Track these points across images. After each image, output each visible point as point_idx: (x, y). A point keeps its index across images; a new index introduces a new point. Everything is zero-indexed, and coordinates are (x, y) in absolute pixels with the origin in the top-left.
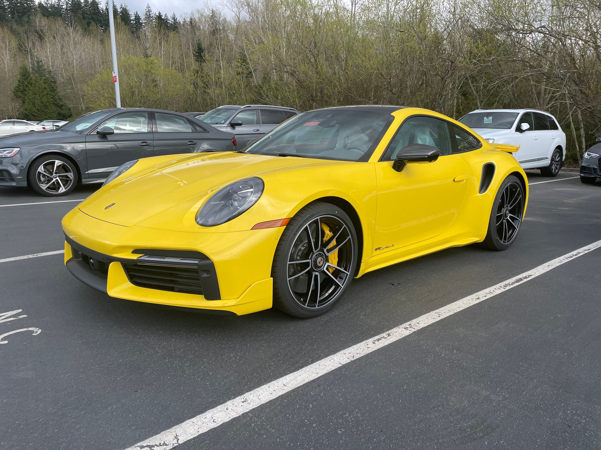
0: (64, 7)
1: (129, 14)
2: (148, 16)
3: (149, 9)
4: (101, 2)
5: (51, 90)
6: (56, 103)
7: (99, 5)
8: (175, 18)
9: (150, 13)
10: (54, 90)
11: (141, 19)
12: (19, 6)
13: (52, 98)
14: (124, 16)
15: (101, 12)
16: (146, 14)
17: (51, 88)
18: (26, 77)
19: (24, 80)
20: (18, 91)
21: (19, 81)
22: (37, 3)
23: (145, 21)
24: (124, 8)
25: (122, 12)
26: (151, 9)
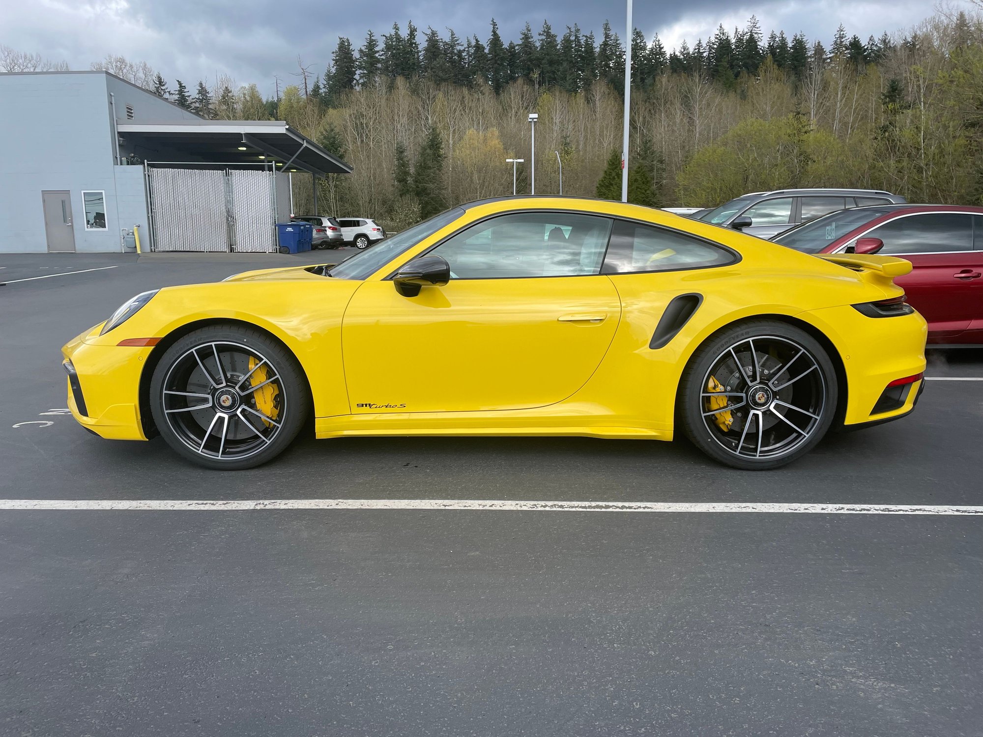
0: (705, 54)
1: (807, 47)
2: (838, 45)
3: (842, 33)
4: (762, 38)
5: (643, 183)
6: (647, 200)
7: (758, 43)
8: (887, 41)
9: (843, 40)
10: (648, 182)
11: (825, 52)
12: (645, 64)
13: (643, 193)
14: (798, 53)
15: (761, 52)
16: (836, 42)
17: (644, 180)
18: (615, 166)
19: (611, 171)
20: (603, 186)
21: (606, 172)
22: (668, 56)
23: (832, 55)
24: (798, 40)
25: (794, 47)
26: (845, 33)
